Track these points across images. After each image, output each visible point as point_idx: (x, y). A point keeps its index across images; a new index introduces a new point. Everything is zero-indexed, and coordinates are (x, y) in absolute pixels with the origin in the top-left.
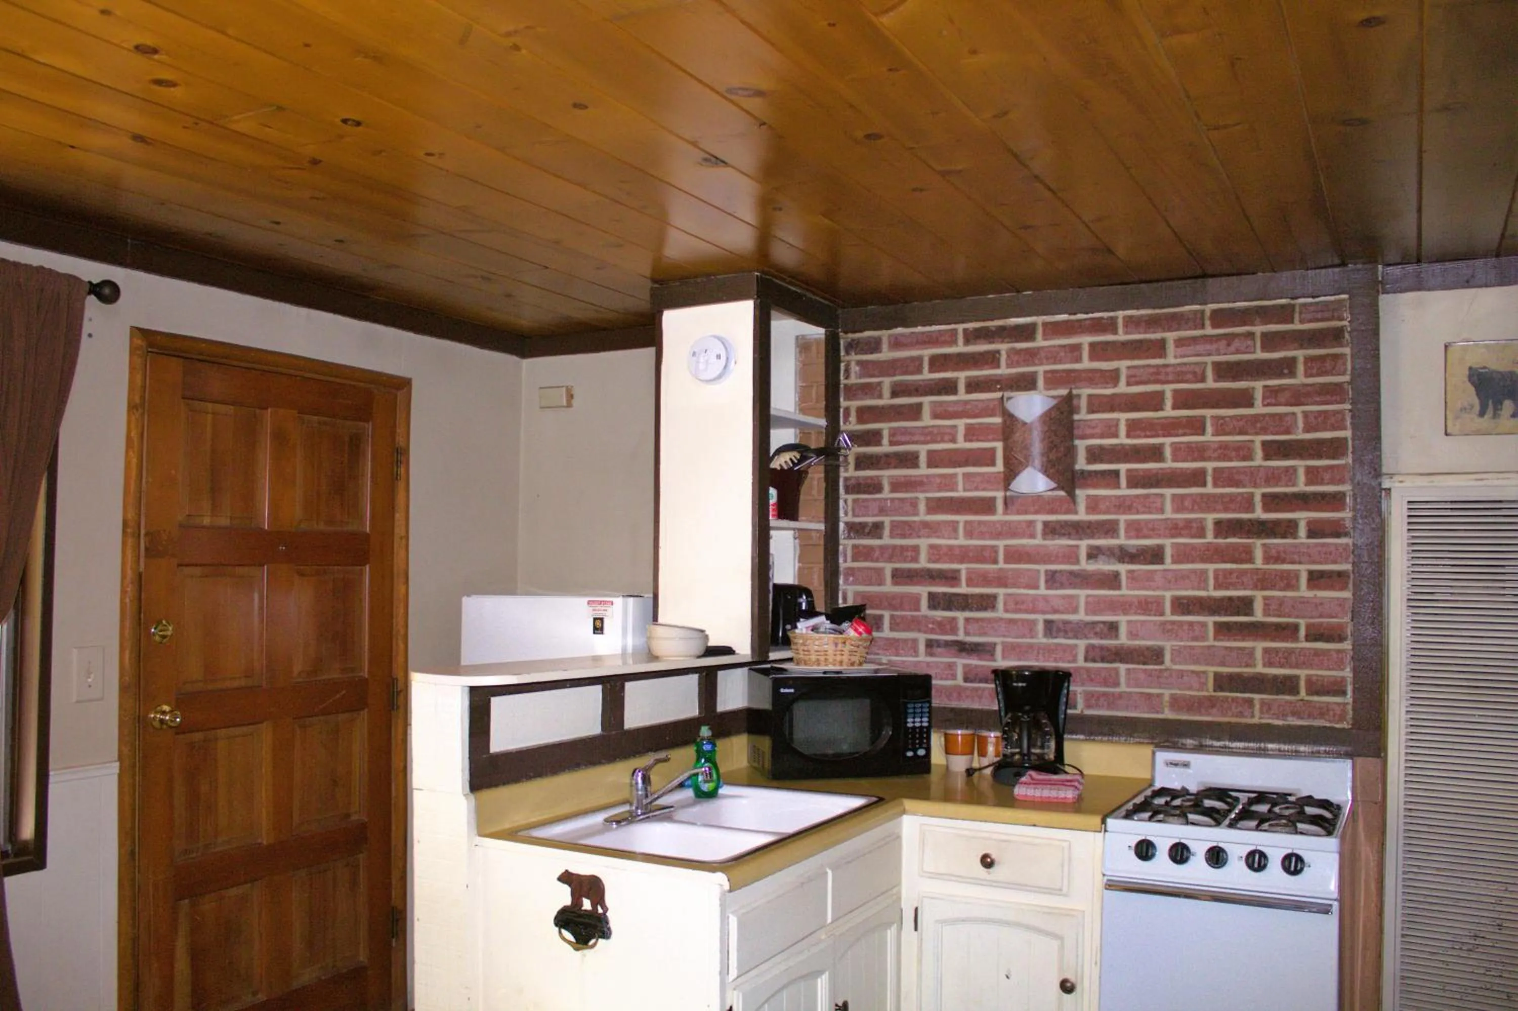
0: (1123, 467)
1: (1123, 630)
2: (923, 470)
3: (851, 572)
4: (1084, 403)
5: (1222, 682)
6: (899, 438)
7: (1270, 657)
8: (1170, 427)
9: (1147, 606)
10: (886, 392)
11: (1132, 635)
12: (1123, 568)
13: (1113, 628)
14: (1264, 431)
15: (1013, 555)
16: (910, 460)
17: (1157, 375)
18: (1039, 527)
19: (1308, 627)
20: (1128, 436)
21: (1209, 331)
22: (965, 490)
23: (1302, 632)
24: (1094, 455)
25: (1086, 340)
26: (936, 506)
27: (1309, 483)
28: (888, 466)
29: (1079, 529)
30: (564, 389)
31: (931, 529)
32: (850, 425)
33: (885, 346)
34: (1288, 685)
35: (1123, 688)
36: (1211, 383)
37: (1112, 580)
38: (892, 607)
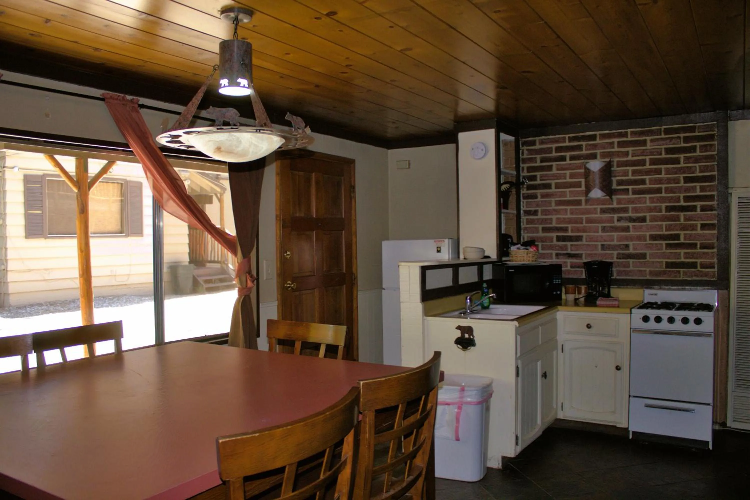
0: (630, 187)
1: (631, 247)
2: (553, 190)
3: (526, 229)
4: (615, 164)
5: (669, 265)
6: (544, 178)
7: (687, 255)
8: (648, 172)
9: (639, 238)
10: (538, 161)
11: (634, 249)
12: (631, 224)
13: (627, 246)
14: (684, 173)
15: (589, 221)
16: (548, 186)
17: (643, 153)
18: (599, 210)
19: (701, 244)
20: (632, 175)
21: (663, 136)
22: (570, 197)
23: (698, 246)
24: (620, 183)
25: (616, 140)
26: (559, 203)
27: (701, 191)
28: (540, 189)
29: (614, 210)
30: (407, 162)
31: (557, 212)
32: (525, 173)
33: (537, 143)
34: (694, 265)
35: (631, 268)
36: (664, 156)
37: (627, 229)
38: (542, 241)
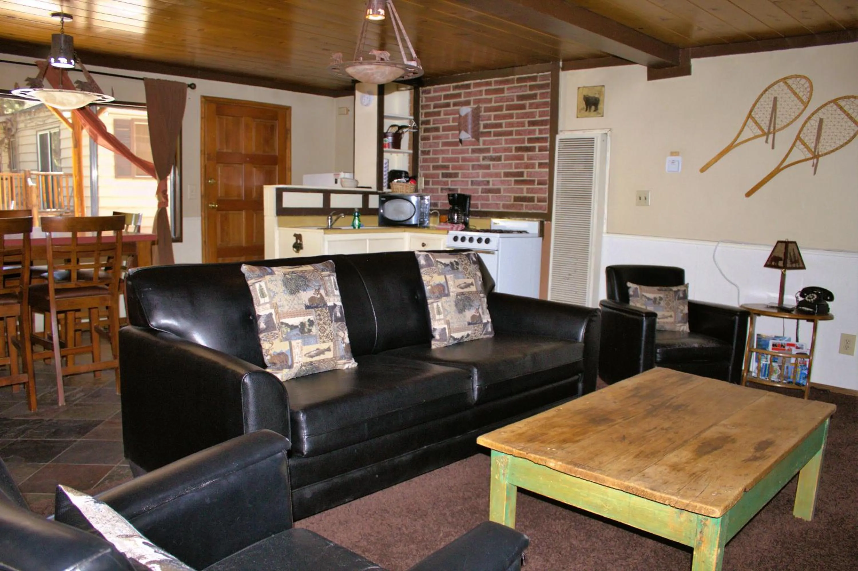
0: (492, 130)
1: (491, 183)
2: (441, 133)
3: (422, 166)
4: (483, 109)
5: (515, 199)
6: (436, 122)
7: (529, 191)
8: (504, 117)
9: (497, 175)
10: (432, 107)
11: (493, 185)
12: (491, 163)
13: (488, 182)
14: (528, 117)
15: (464, 160)
16: (437, 129)
17: (502, 100)
18: (470, 150)
19: (538, 181)
20: (494, 120)
21: (516, 85)
22: (452, 139)
23: (536, 183)
24: (486, 126)
25: (484, 88)
26: (445, 144)
27: (540, 134)
28: (432, 132)
29: (481, 151)
31: (443, 152)
32: (422, 118)
33: (432, 92)
34: (531, 199)
35: (490, 202)
36: (516, 102)
37: (488, 167)
38: (433, 178)
